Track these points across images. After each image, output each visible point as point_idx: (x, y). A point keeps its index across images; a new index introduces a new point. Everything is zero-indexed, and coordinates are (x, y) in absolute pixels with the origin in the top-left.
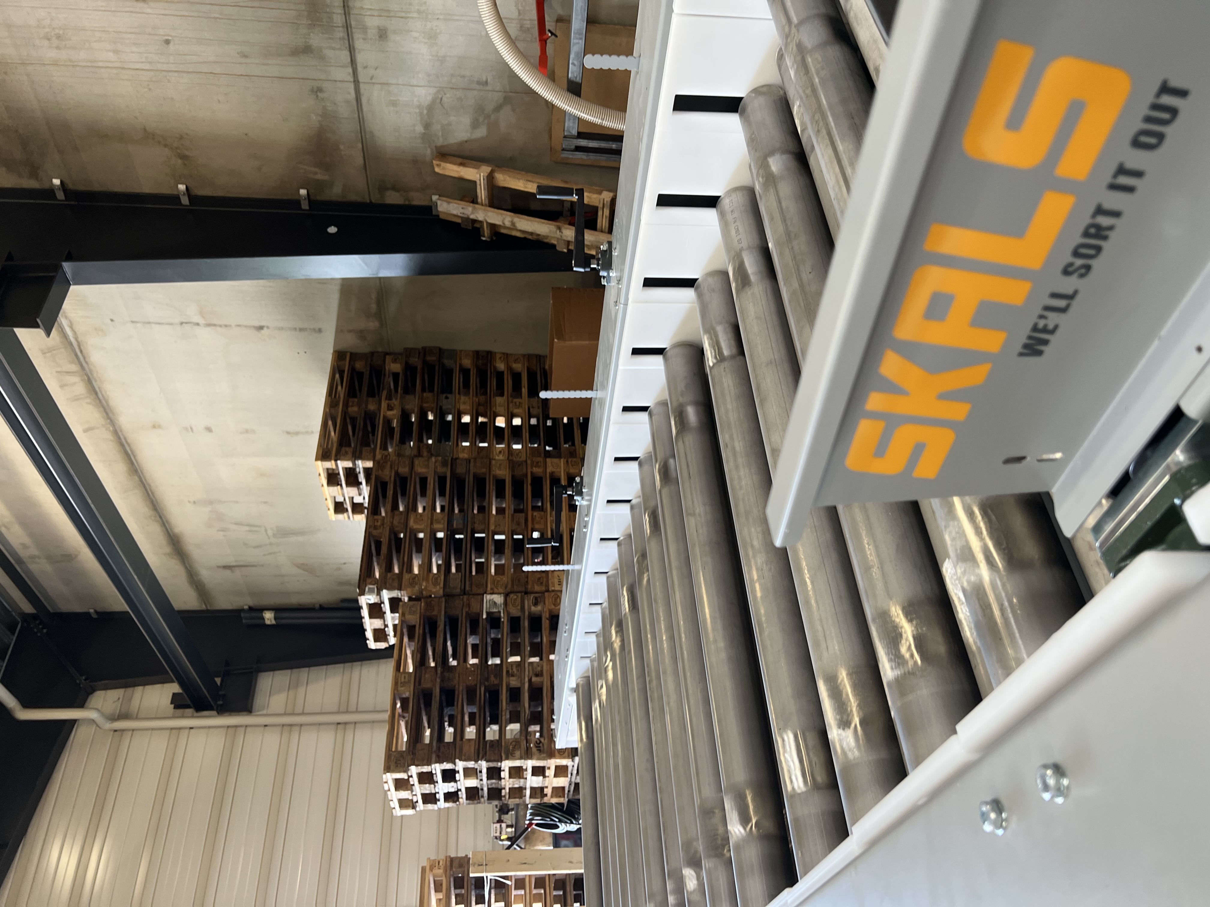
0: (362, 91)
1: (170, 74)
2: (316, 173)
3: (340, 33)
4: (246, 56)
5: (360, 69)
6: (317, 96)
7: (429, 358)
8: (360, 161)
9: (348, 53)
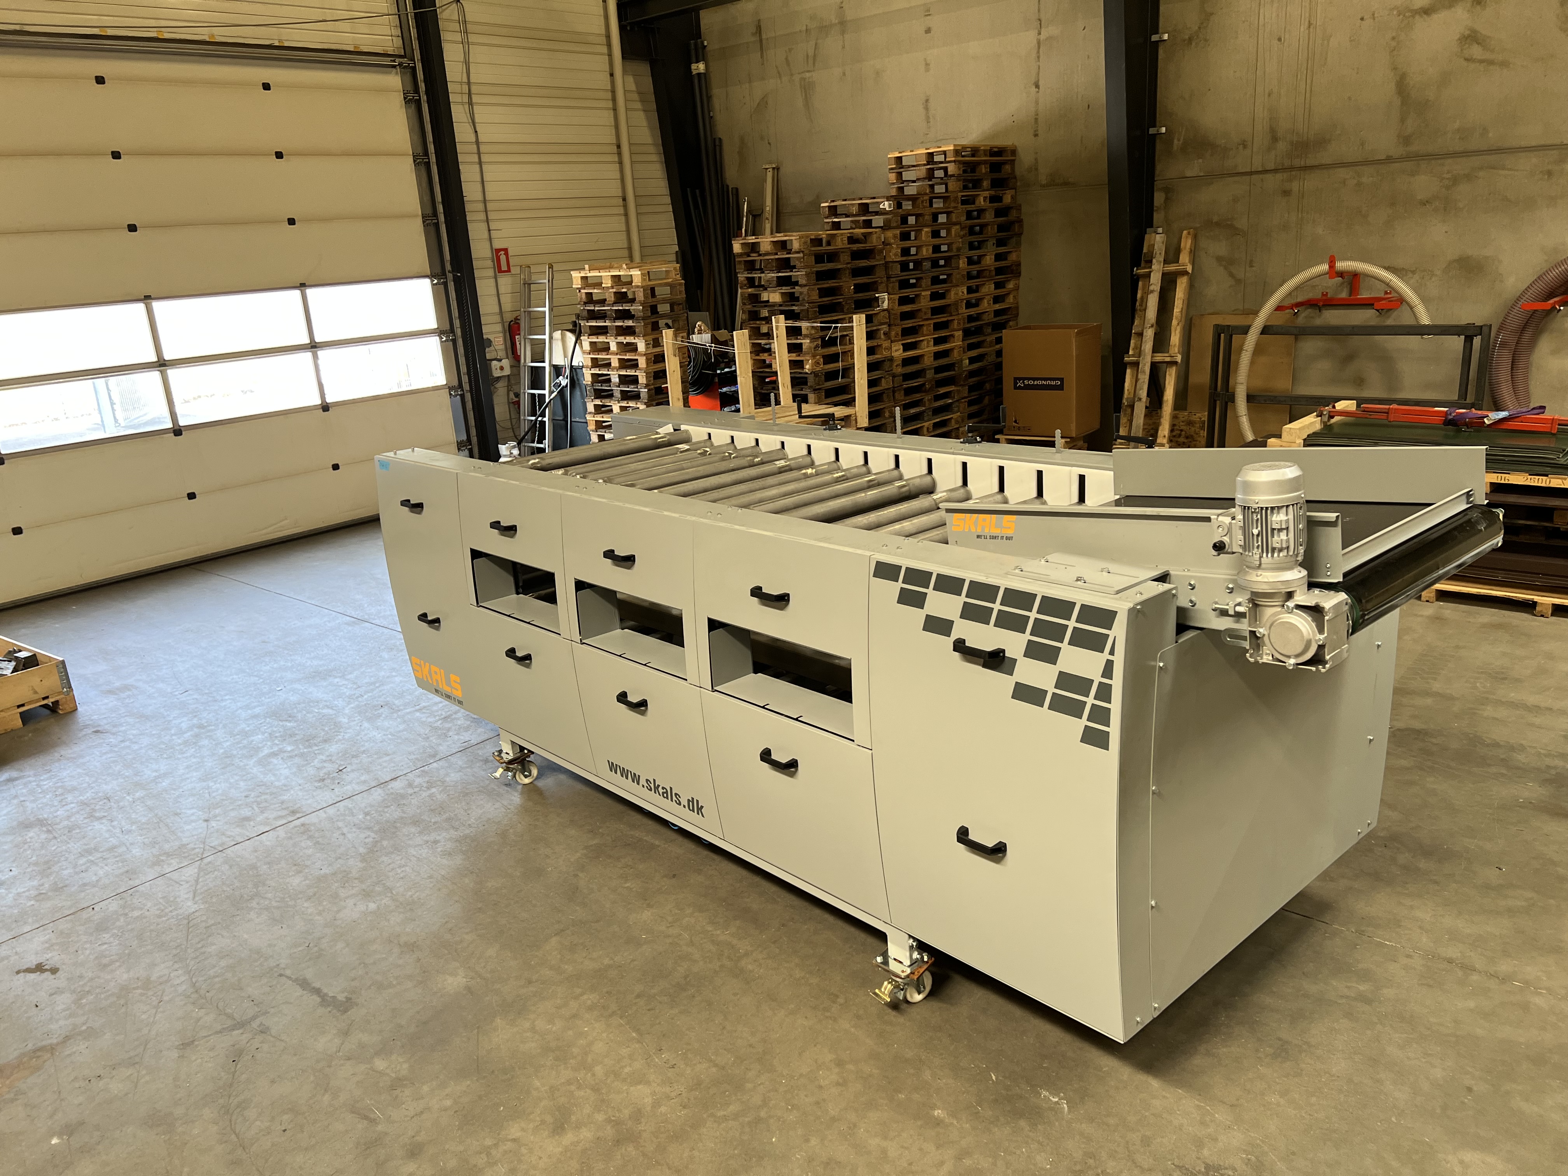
0: (1244, 177)
1: (1256, 38)
2: (1179, 140)
3: (1287, 163)
4: (1269, 95)
5: (1261, 176)
6: (1240, 144)
7: (1017, 225)
8: (1189, 173)
9: (1273, 168)
